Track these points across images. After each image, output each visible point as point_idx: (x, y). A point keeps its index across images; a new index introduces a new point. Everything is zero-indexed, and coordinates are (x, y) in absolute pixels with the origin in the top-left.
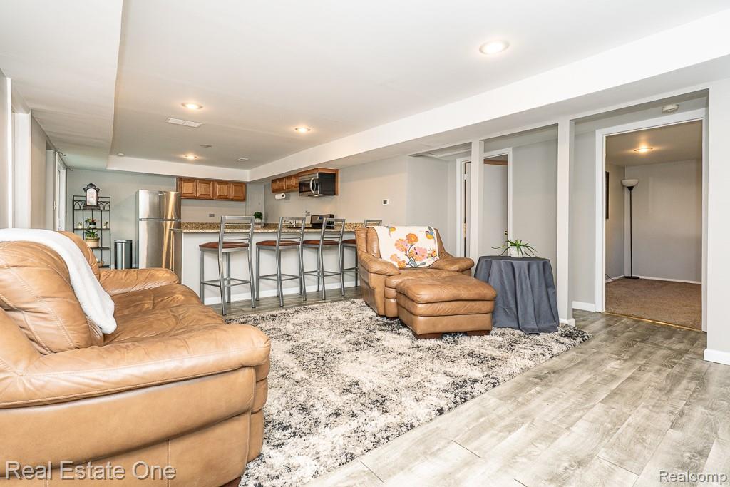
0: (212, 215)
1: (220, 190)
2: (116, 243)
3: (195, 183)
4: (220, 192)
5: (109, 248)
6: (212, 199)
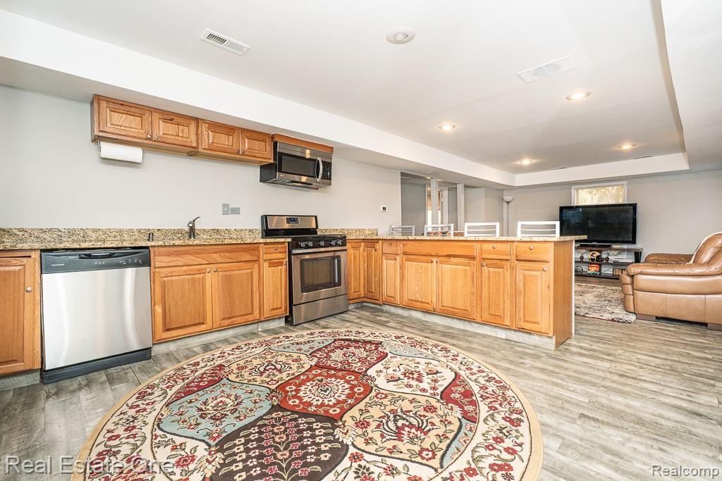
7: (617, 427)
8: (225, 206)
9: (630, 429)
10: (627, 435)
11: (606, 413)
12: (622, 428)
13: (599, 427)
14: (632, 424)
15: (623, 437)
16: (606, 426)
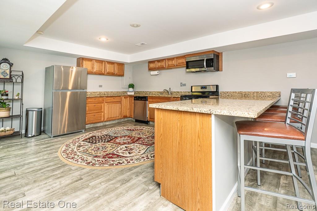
0: (101, 86)
1: (109, 68)
2: (27, 112)
3: (92, 62)
4: (109, 69)
5: (19, 117)
6: (103, 74)
7: (68, 185)
8: (181, 83)
9: (64, 188)
10: (62, 185)
11: (78, 186)
12: (67, 186)
13: (72, 180)
14: (66, 190)
15: (62, 184)
16: (71, 182)
